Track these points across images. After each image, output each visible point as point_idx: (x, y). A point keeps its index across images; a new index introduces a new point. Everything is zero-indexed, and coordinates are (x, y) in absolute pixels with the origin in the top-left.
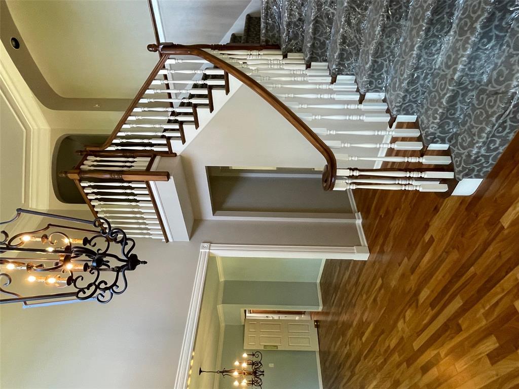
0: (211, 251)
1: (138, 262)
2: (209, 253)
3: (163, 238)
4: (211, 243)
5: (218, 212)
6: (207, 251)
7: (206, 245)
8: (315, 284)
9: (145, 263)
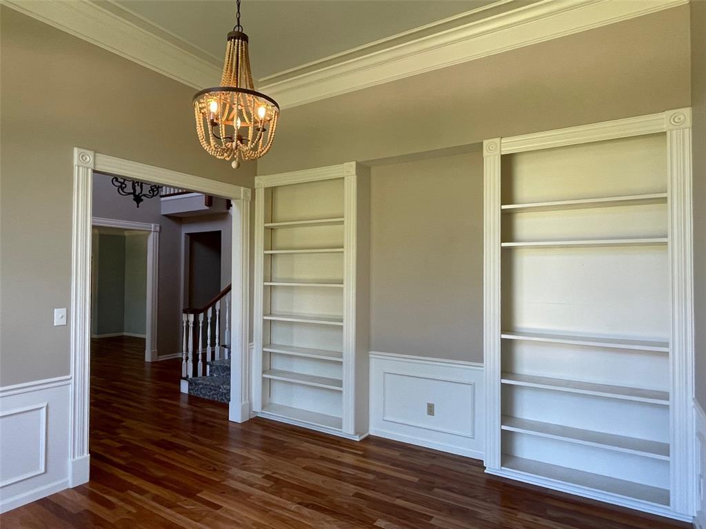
0: (152, 233)
1: (138, 203)
2: (151, 231)
3: (164, 194)
4: (160, 232)
5: (189, 237)
6: (153, 230)
7: (158, 228)
8: (123, 331)
9: (138, 207)
